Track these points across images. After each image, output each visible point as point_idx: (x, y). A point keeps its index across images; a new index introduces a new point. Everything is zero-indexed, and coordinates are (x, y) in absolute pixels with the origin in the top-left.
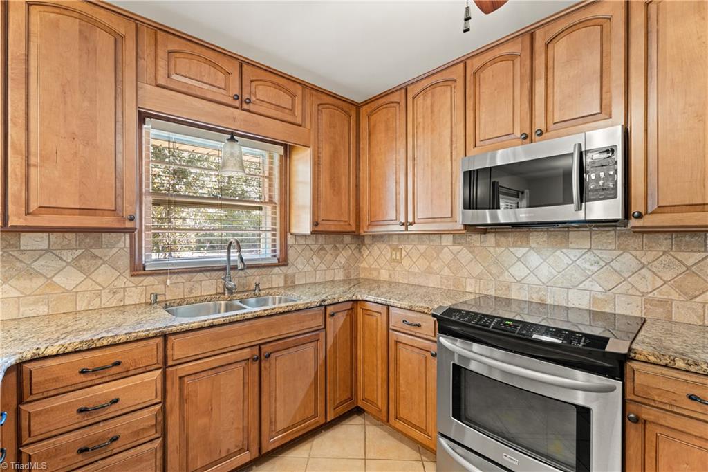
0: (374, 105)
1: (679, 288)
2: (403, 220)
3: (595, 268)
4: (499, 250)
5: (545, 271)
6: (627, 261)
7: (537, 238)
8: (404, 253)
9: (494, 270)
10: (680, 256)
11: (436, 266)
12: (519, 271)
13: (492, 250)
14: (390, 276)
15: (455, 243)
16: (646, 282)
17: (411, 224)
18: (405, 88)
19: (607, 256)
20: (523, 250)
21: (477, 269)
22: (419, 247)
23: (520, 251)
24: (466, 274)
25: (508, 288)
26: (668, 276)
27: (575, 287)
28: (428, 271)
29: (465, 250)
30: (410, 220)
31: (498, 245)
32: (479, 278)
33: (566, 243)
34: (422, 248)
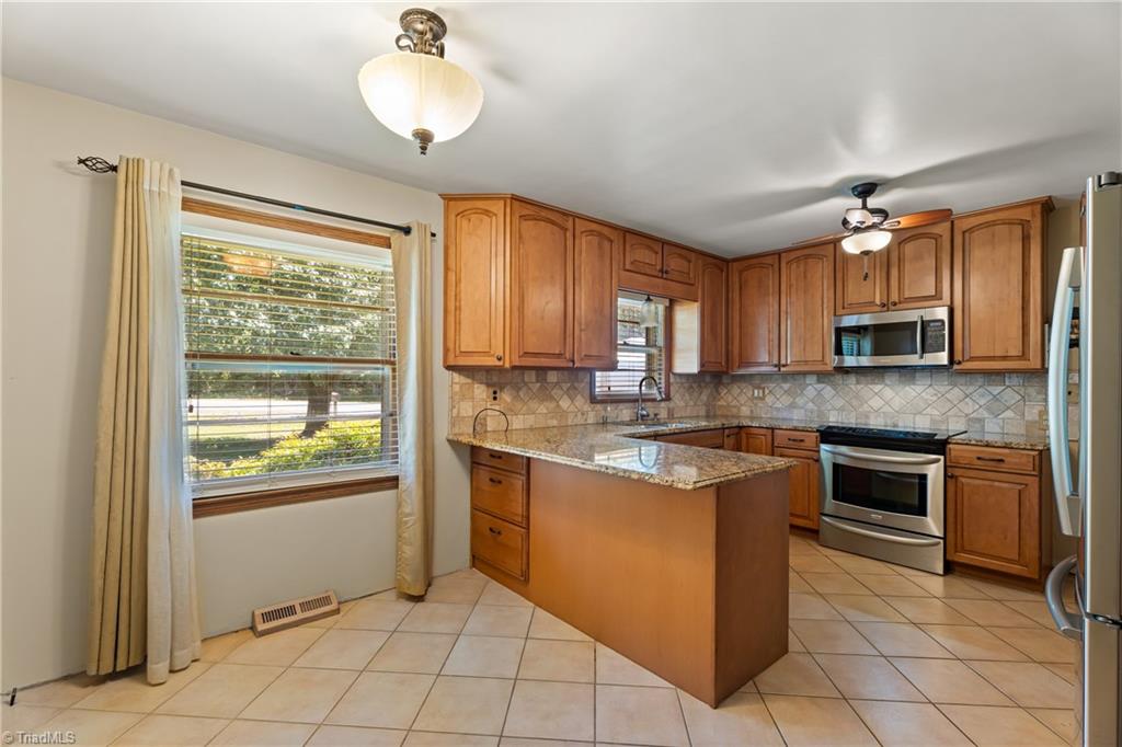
0: (745, 263)
1: (989, 409)
2: (775, 362)
3: (935, 398)
4: (859, 387)
5: (897, 402)
6: (956, 393)
7: (891, 378)
8: (767, 391)
9: (855, 403)
10: (989, 388)
11: (800, 401)
12: (876, 403)
13: (853, 387)
14: (752, 411)
15: (819, 381)
16: (969, 407)
17: (784, 366)
18: (778, 254)
19: (943, 389)
20: (880, 387)
21: (839, 403)
22: (783, 385)
23: (877, 388)
24: (830, 407)
25: (867, 417)
26: (982, 402)
27: (920, 413)
28: (793, 406)
29: (829, 388)
30: (783, 362)
31: (858, 383)
32: (842, 409)
33: (912, 380)
34: (786, 386)
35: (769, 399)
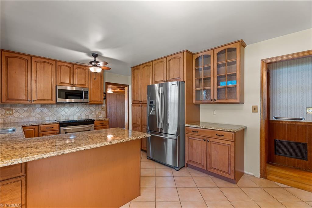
1: (90, 113)
2: (29, 99)
3: (78, 111)
4: (57, 108)
5: (69, 112)
6: (83, 109)
7: (67, 106)
9: (56, 113)
10: (90, 108)
11: (33, 114)
12: (63, 113)
13: (55, 108)
15: (41, 107)
16: (86, 113)
17: (34, 101)
18: (31, 57)
19: (80, 108)
20: (64, 108)
21: (50, 114)
22: (24, 108)
23: (63, 108)
24: (46, 115)
25: (60, 117)
26: (88, 111)
27: (75, 115)
28: (29, 116)
29: (46, 109)
30: (33, 99)
31: (57, 107)
32: (51, 116)
33: (73, 106)
34: (26, 109)
35: (16, 115)
